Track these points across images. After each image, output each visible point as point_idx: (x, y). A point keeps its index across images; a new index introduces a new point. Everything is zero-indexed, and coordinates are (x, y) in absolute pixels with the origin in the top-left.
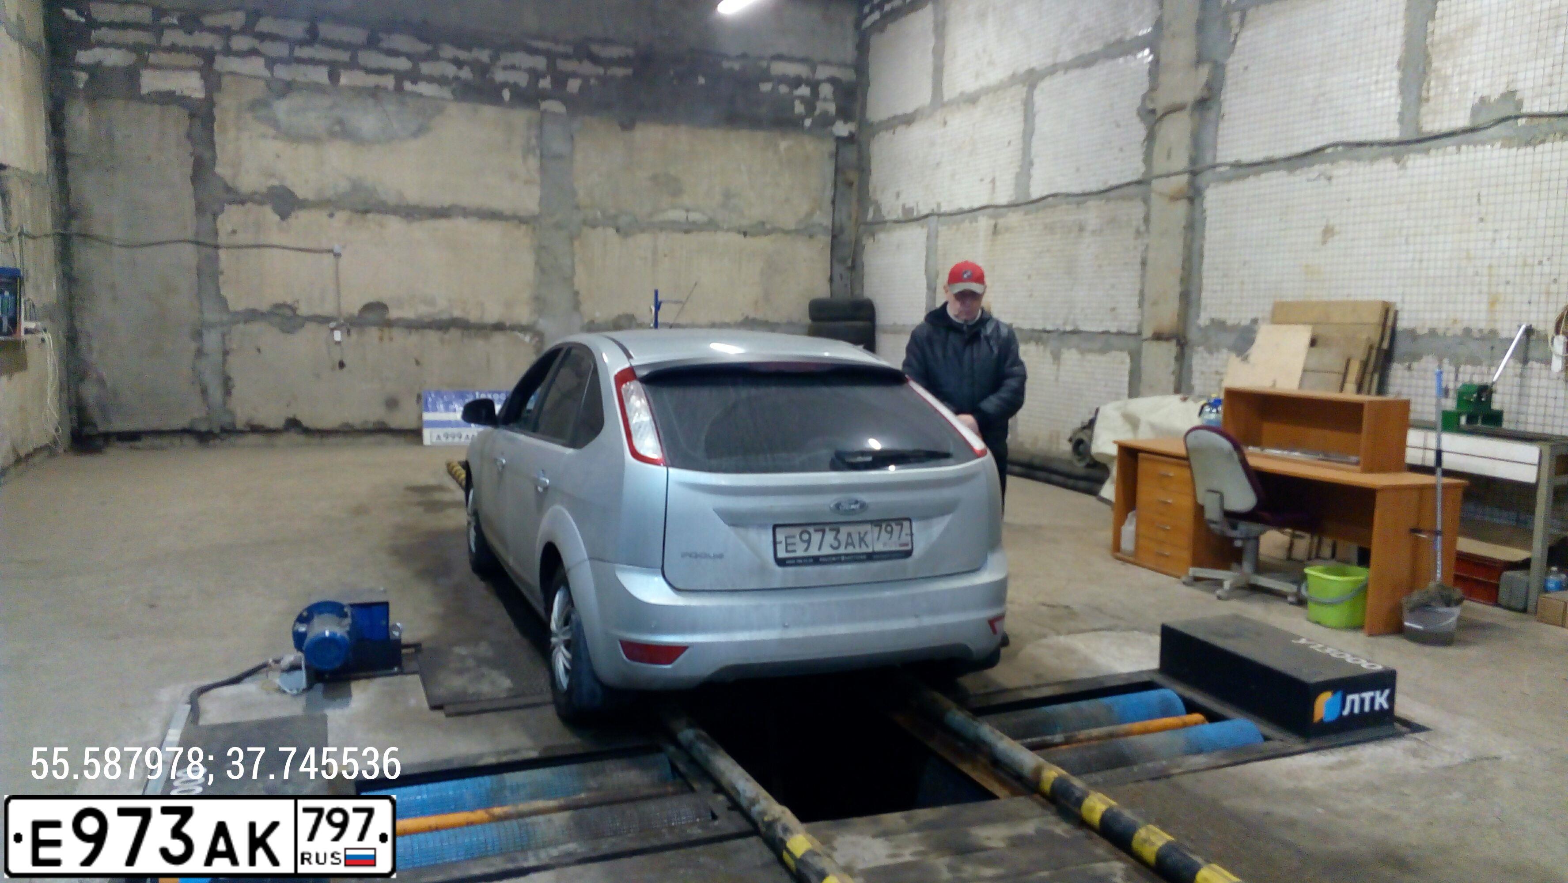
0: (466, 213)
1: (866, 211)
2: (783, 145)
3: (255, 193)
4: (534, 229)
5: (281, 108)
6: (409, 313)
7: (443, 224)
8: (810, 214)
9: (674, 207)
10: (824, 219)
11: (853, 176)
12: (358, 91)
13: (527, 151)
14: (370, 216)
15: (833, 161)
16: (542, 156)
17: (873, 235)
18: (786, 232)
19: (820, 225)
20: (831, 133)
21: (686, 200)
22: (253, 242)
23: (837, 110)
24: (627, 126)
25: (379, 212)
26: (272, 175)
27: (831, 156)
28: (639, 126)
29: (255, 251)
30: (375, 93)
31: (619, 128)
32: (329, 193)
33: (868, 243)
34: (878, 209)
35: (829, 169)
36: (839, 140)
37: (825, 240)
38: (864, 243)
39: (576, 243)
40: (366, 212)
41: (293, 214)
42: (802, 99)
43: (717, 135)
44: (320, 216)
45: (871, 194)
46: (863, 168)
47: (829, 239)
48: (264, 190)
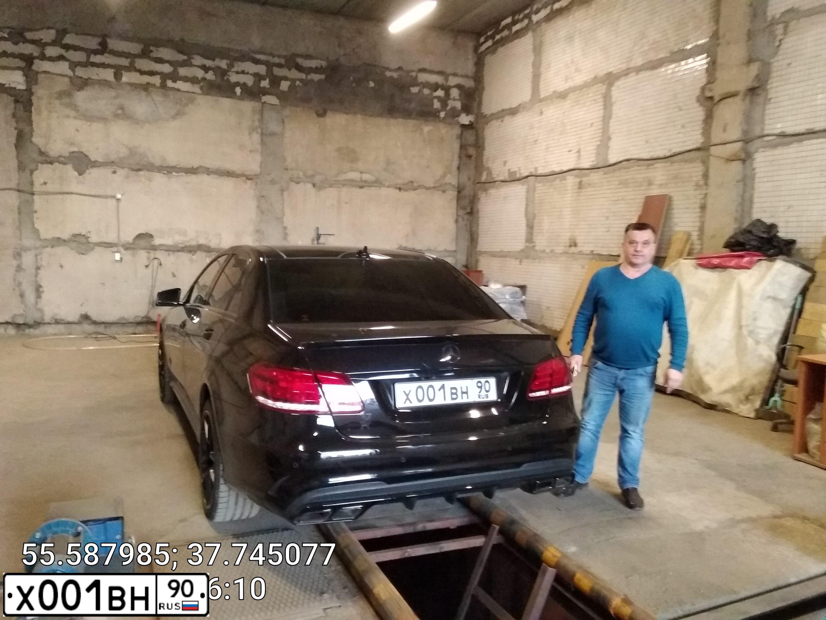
0: (208, 171)
1: (481, 174)
2: (427, 129)
3: (60, 156)
4: (256, 183)
5: (81, 97)
6: (169, 241)
7: (193, 179)
8: (444, 176)
9: (352, 170)
10: (452, 179)
11: (472, 151)
12: (134, 86)
13: (252, 129)
14: (141, 172)
15: (459, 141)
16: (262, 134)
17: (486, 190)
18: (428, 188)
19: (450, 184)
20: (458, 123)
21: (360, 165)
22: (58, 191)
23: (462, 107)
24: (322, 114)
25: (148, 170)
26: (72, 144)
27: (457, 138)
28: (329, 114)
29: (60, 196)
30: (146, 87)
31: (315, 115)
32: (113, 157)
33: (483, 197)
34: (490, 173)
35: (456, 146)
36: (463, 126)
37: (452, 194)
38: (479, 196)
39: (285, 194)
40: (139, 170)
41: (87, 171)
42: (438, 98)
43: (382, 121)
44: (106, 172)
45: (484, 163)
46: (479, 145)
47: (455, 193)
48: (67, 154)
